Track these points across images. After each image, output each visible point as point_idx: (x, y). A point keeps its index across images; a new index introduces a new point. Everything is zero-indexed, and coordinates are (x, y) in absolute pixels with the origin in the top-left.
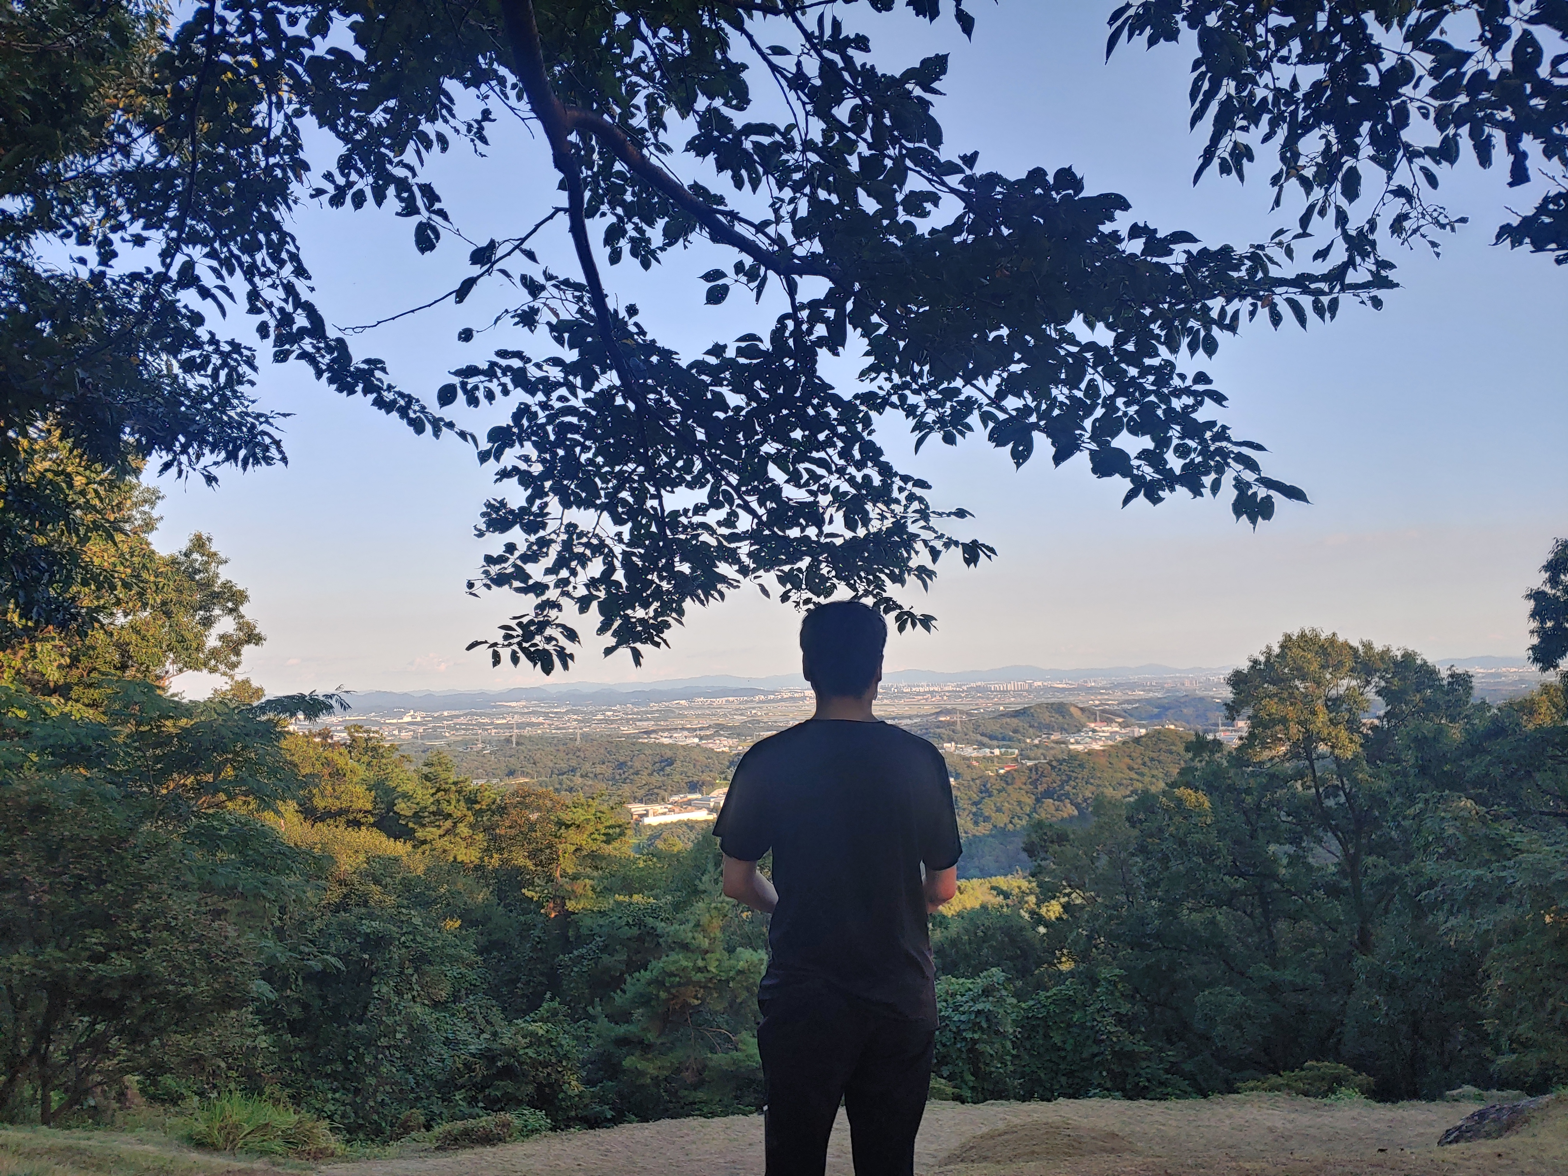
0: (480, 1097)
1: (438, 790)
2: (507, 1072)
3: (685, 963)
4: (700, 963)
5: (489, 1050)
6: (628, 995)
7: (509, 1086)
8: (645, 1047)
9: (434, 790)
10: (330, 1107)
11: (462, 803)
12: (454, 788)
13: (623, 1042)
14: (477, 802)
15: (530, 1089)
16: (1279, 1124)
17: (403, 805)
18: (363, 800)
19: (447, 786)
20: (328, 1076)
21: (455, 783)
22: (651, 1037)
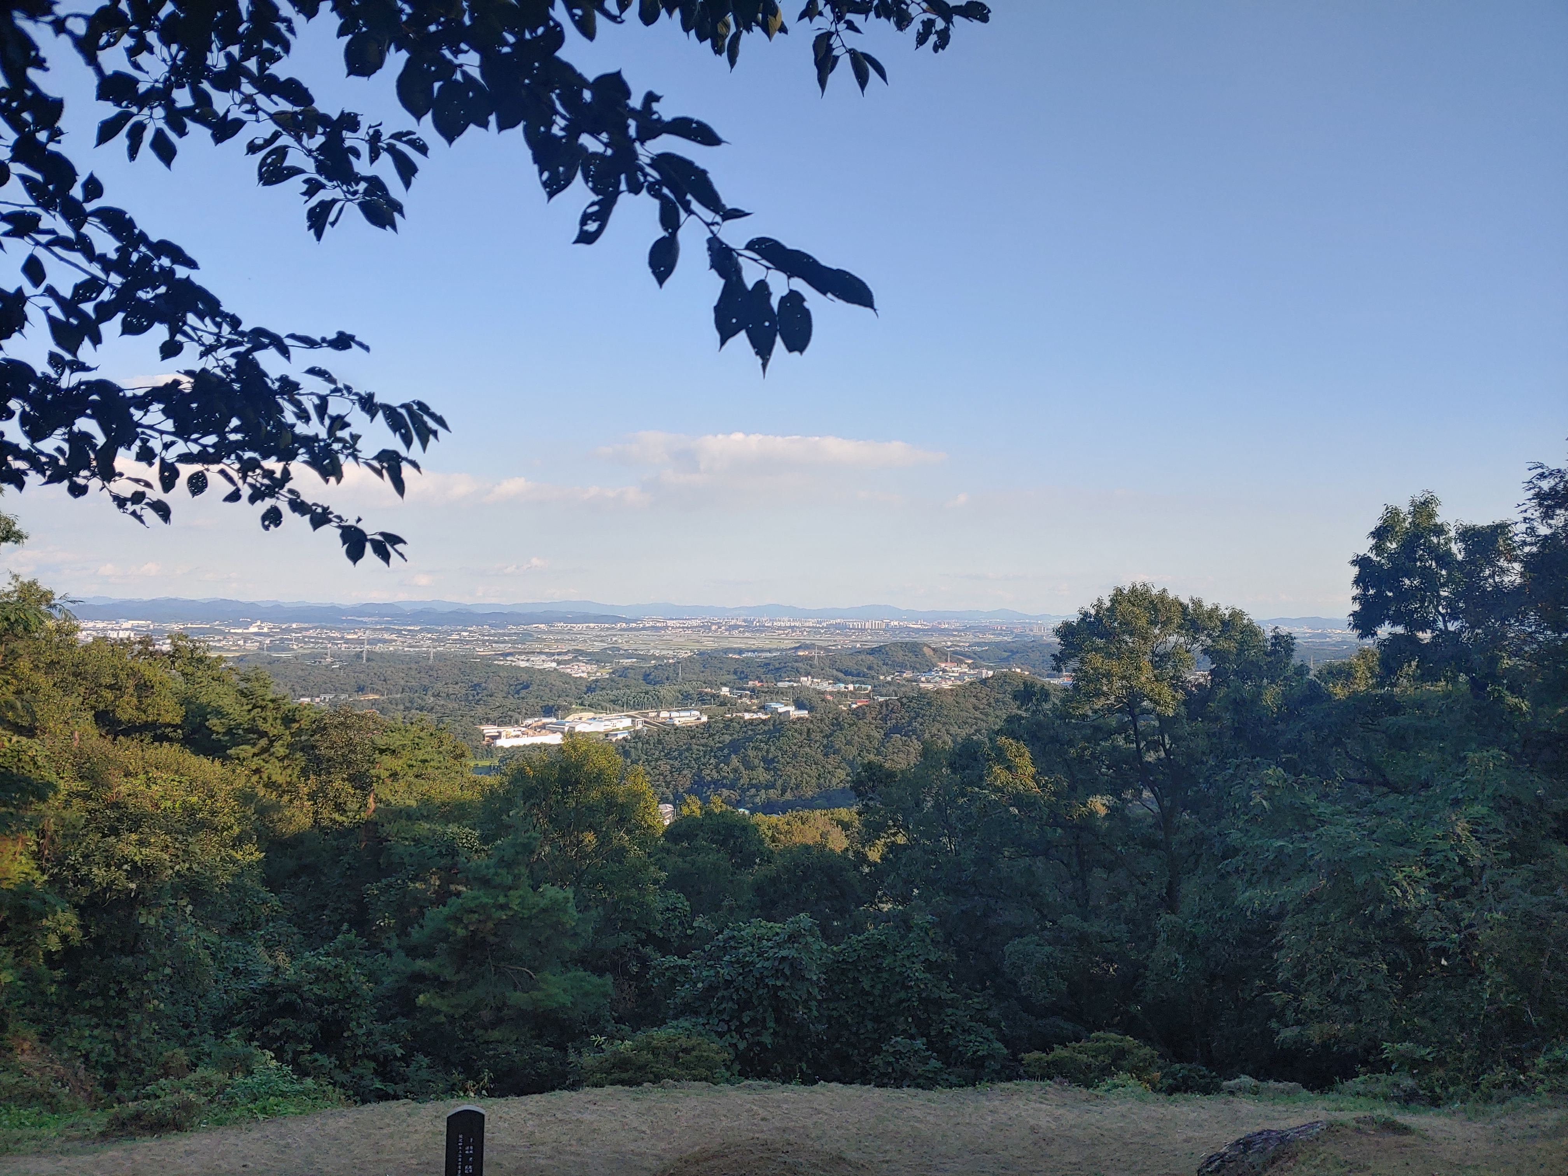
0: (258, 1034)
1: (254, 707)
2: (289, 1009)
3: (485, 900)
4: (502, 900)
5: (272, 985)
6: (427, 931)
7: (290, 1024)
8: (441, 985)
9: (250, 707)
10: (85, 1045)
11: (279, 722)
12: (271, 705)
13: (418, 977)
14: (295, 721)
15: (313, 1027)
16: (1043, 1123)
17: (217, 722)
18: (172, 714)
19: (264, 703)
20: (87, 1012)
21: (272, 701)
22: (448, 974)
